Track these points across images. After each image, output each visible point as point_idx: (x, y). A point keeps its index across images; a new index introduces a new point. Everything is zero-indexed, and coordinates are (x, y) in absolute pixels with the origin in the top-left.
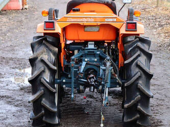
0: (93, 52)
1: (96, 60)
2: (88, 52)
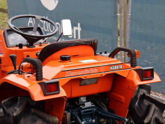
0: (91, 111)
1: (94, 121)
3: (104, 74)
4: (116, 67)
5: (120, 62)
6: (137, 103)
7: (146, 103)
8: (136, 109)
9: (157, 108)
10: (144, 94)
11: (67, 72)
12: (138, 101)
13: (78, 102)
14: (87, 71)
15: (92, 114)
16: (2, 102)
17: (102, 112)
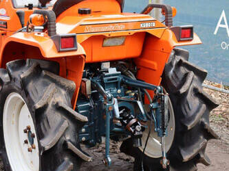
0: (116, 79)
1: (119, 91)
2: (108, 80)
3: (132, 32)
4: (147, 25)
5: (152, 19)
6: (172, 71)
7: (183, 70)
8: (170, 77)
9: (195, 77)
10: (181, 61)
11: (87, 26)
12: (173, 69)
13: (100, 69)
14: (111, 27)
15: (117, 82)
16: (7, 64)
17: (129, 80)
